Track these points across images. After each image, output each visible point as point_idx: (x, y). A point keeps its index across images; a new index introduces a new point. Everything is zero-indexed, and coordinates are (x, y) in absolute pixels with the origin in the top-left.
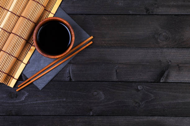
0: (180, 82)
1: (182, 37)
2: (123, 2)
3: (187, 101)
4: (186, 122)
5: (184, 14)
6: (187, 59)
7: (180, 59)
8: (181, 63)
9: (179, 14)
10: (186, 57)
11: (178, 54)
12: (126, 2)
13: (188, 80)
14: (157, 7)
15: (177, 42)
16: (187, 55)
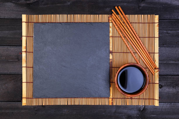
0: (18, 47)
1: (15, 83)
2: (63, 112)
3: (12, 31)
4: (14, 15)
5: (13, 102)
6: (11, 65)
7: (17, 65)
8: (16, 62)
9: (17, 103)
10: (12, 66)
11: (18, 70)
12: (61, 112)
13: (11, 48)
14: (35, 108)
15: (19, 79)
16: (11, 69)
